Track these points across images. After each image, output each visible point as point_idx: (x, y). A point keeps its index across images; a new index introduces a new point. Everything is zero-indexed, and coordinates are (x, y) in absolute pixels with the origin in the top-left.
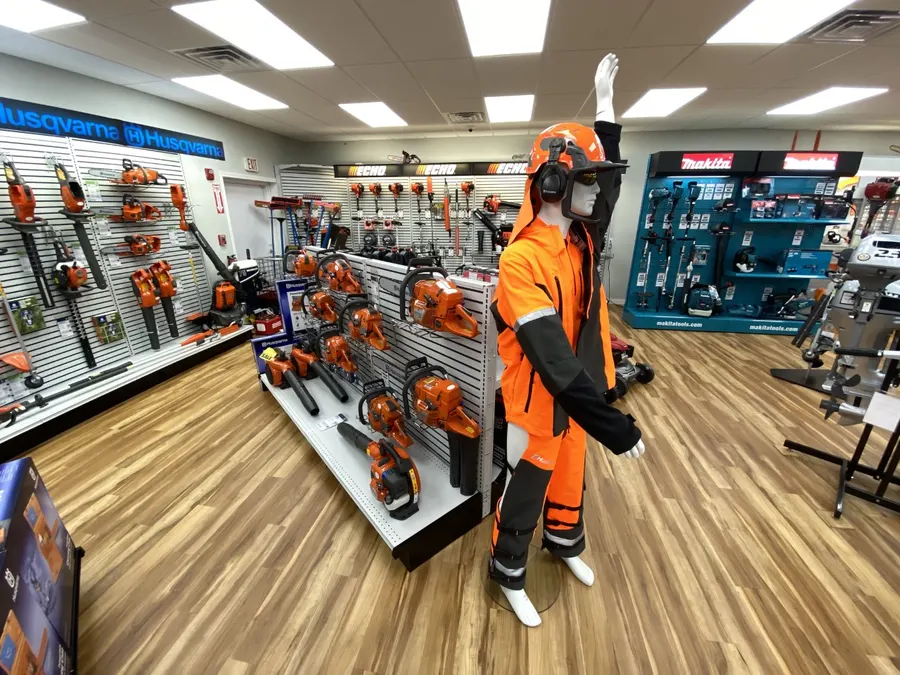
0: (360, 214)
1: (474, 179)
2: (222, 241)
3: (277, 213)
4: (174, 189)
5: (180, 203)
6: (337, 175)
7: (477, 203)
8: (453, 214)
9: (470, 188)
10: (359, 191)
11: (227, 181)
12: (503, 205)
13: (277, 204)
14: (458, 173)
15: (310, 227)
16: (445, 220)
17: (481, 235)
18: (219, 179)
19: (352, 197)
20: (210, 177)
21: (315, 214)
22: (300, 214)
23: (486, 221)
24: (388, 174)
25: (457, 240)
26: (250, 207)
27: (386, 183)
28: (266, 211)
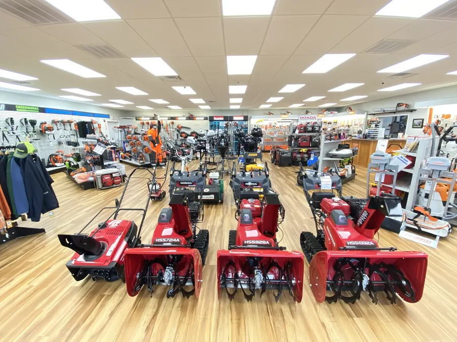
0: (143, 129)
1: (174, 121)
2: (107, 136)
3: (120, 129)
4: (99, 125)
5: (100, 127)
6: (136, 120)
7: (175, 126)
8: (169, 129)
9: (173, 123)
10: (143, 124)
11: (108, 122)
12: (182, 127)
13: (121, 127)
14: (168, 119)
15: (129, 133)
16: (167, 131)
17: (177, 135)
18: (106, 122)
19: (141, 125)
20: (105, 121)
21: (130, 130)
22: (126, 129)
23: (178, 131)
24: (150, 120)
25: (171, 136)
26: (112, 128)
27: (150, 122)
28: (117, 129)
